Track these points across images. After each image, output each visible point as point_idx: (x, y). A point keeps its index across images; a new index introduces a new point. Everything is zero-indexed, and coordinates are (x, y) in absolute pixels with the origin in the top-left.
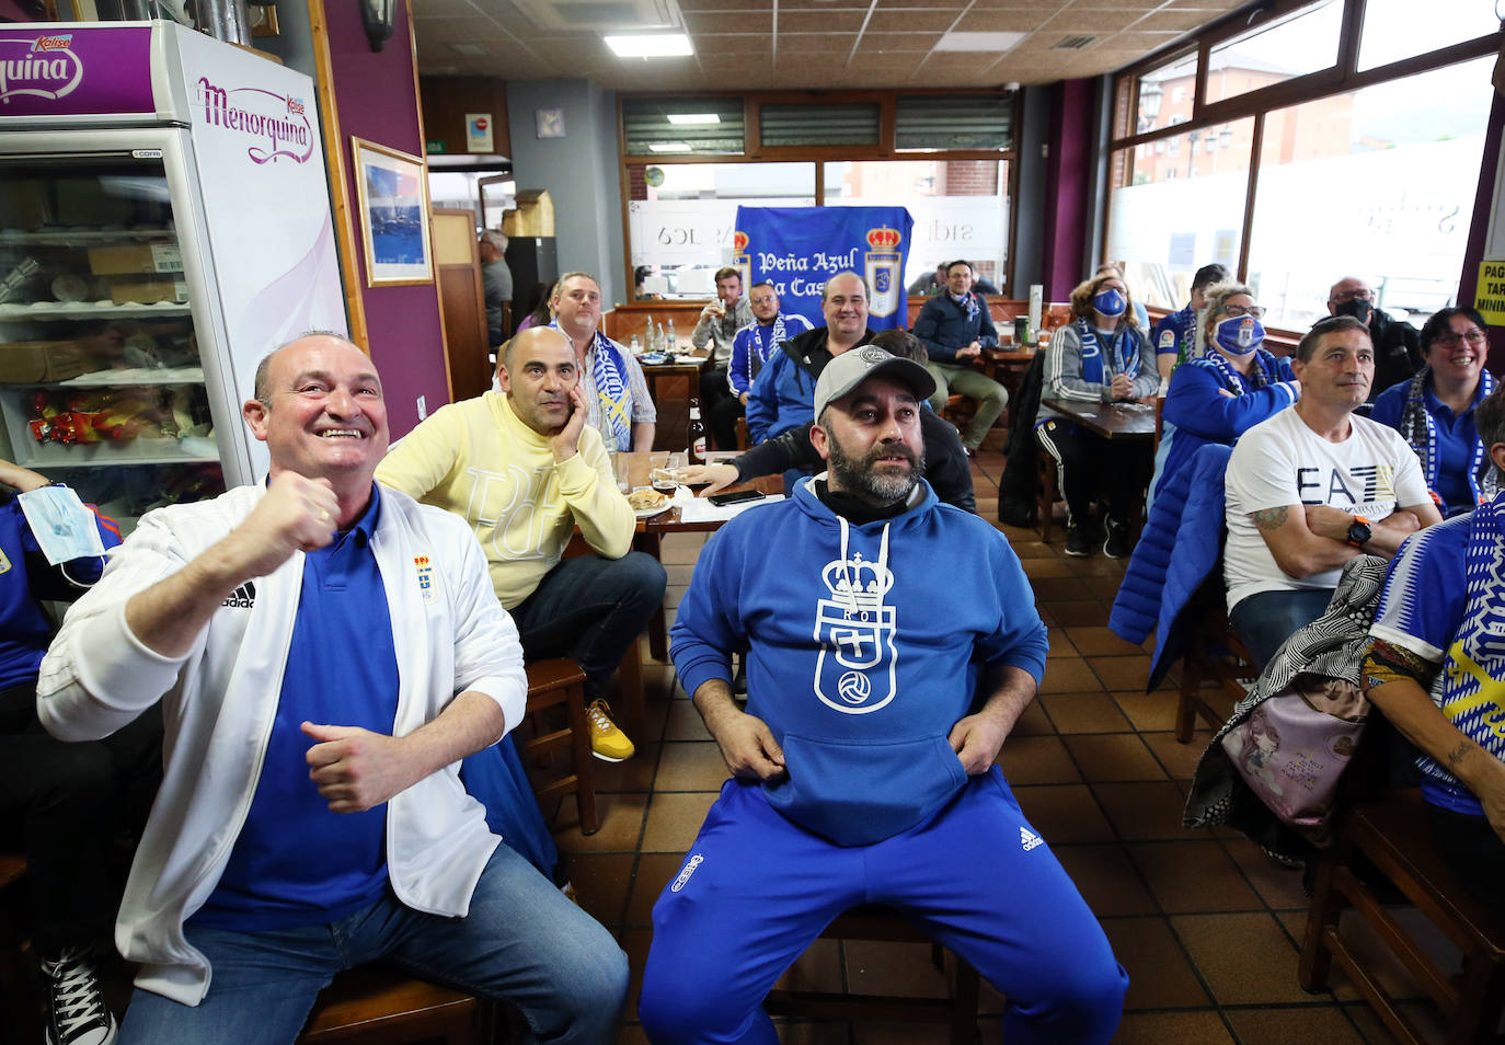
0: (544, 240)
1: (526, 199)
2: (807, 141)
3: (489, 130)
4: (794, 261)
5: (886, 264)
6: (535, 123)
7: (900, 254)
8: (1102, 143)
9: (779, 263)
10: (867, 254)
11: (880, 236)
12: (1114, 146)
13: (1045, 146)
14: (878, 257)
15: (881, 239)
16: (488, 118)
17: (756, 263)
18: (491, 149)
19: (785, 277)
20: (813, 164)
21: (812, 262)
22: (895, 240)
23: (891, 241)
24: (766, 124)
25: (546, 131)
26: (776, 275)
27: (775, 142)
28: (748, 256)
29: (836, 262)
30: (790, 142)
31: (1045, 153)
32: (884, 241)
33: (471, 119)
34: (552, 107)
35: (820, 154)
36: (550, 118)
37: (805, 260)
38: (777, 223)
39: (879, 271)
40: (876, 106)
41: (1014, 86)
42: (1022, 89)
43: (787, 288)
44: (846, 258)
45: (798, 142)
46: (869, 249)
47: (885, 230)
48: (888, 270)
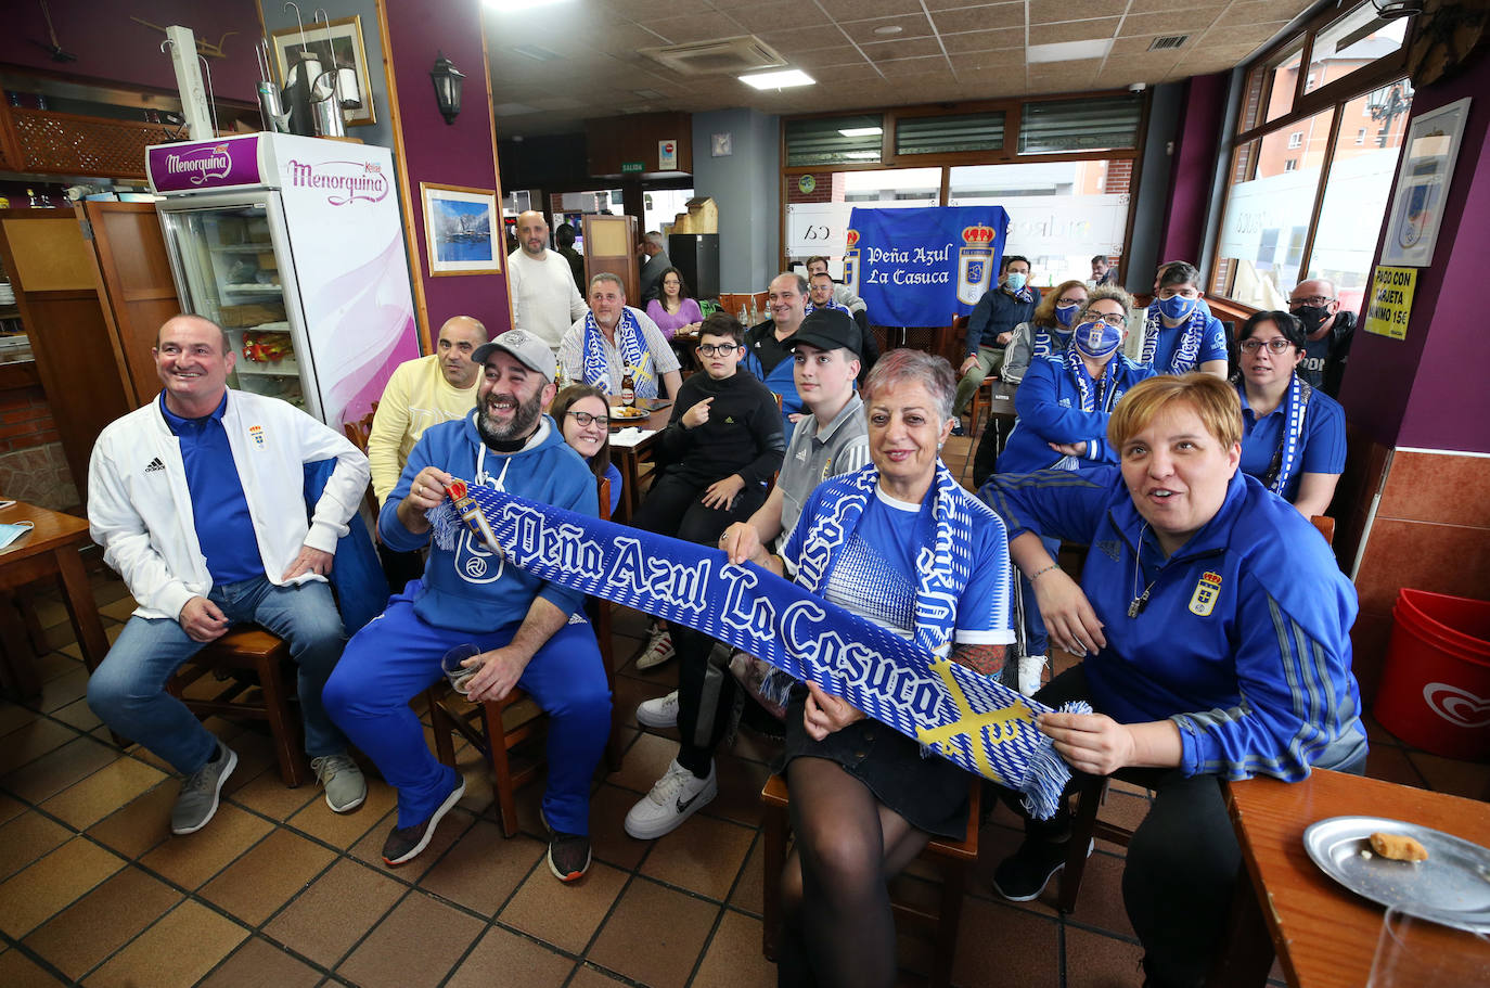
0: (704, 236)
1: (694, 206)
2: (936, 149)
3: (674, 153)
4: (897, 254)
5: (978, 258)
6: (711, 147)
7: (993, 249)
8: (1225, 138)
9: (885, 257)
10: (961, 249)
11: (975, 233)
12: (1236, 140)
13: (1170, 144)
14: (971, 252)
15: (975, 237)
16: (674, 143)
17: (865, 257)
18: (675, 167)
19: (889, 268)
20: (940, 169)
21: (913, 255)
22: (990, 236)
23: (985, 238)
24: (902, 136)
25: (718, 151)
26: (880, 266)
27: (909, 151)
28: (858, 250)
29: (933, 256)
30: (922, 150)
31: (1170, 150)
32: (979, 238)
33: (662, 144)
34: (722, 133)
35: (946, 160)
36: (722, 140)
37: (906, 254)
38: (885, 222)
39: (971, 264)
40: (1002, 114)
41: (1140, 86)
42: (1150, 89)
43: (890, 278)
44: (941, 252)
45: (929, 150)
46: (964, 245)
47: (980, 228)
48: (981, 263)
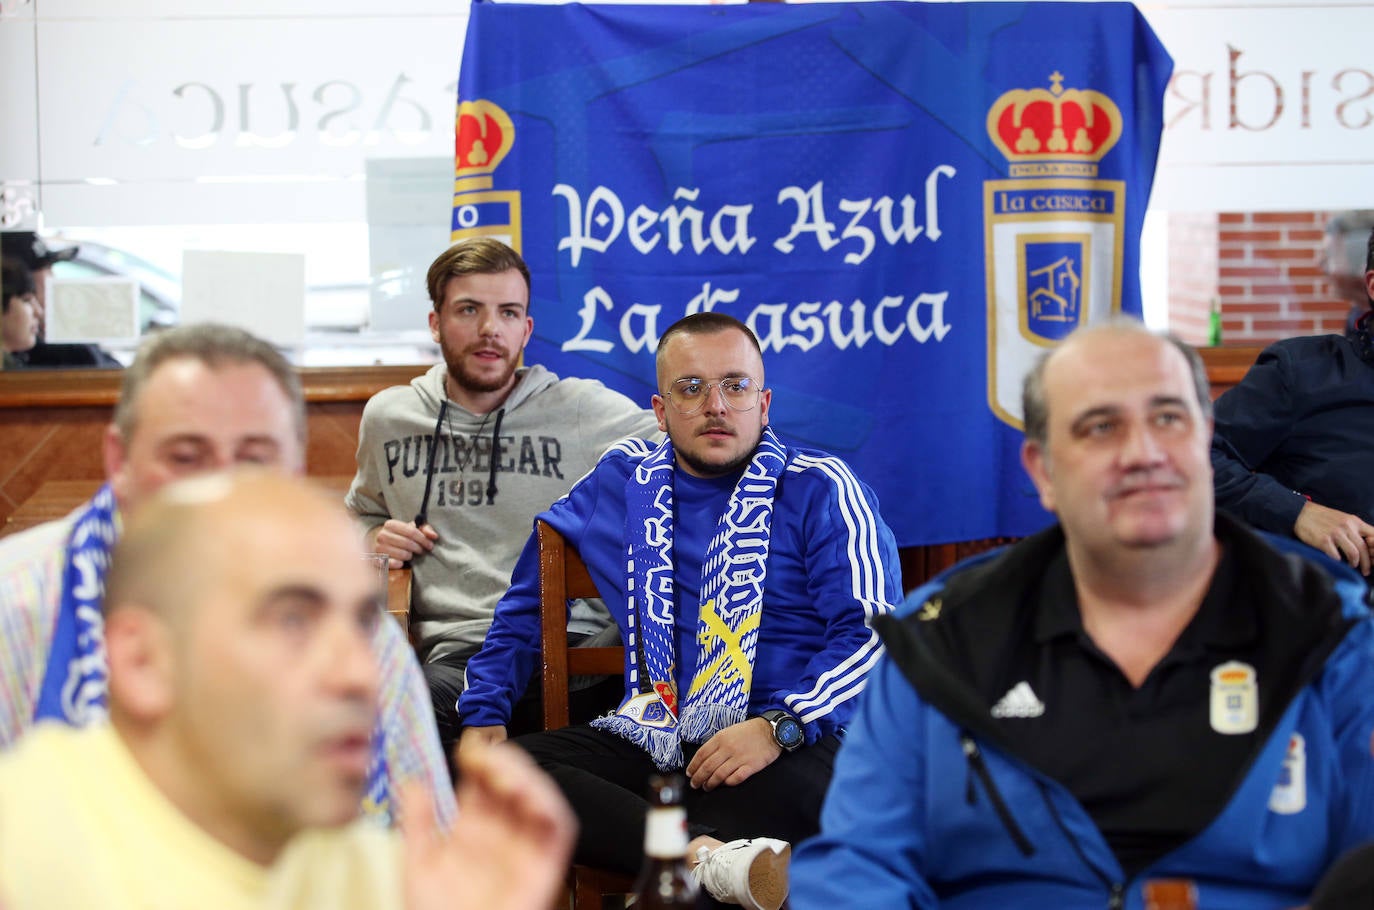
4: (696, 216)
5: (1064, 227)
7: (1119, 188)
9: (636, 226)
10: (990, 187)
11: (1038, 118)
14: (1034, 201)
15: (1043, 134)
17: (546, 221)
19: (660, 278)
21: (772, 219)
22: (1097, 131)
23: (1082, 140)
28: (513, 198)
29: (871, 220)
32: (1058, 140)
37: (742, 213)
38: (626, 68)
39: (1038, 254)
44: (908, 203)
46: (1000, 170)
47: (1058, 95)
48: (1073, 250)
